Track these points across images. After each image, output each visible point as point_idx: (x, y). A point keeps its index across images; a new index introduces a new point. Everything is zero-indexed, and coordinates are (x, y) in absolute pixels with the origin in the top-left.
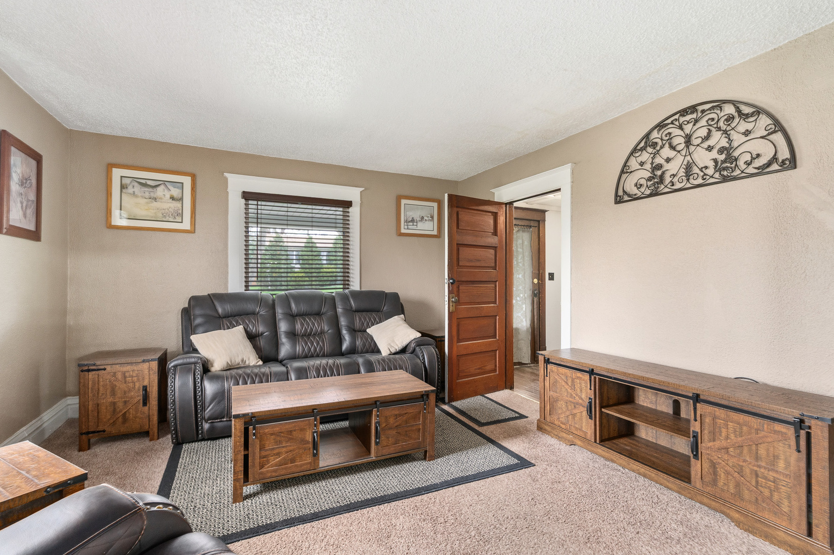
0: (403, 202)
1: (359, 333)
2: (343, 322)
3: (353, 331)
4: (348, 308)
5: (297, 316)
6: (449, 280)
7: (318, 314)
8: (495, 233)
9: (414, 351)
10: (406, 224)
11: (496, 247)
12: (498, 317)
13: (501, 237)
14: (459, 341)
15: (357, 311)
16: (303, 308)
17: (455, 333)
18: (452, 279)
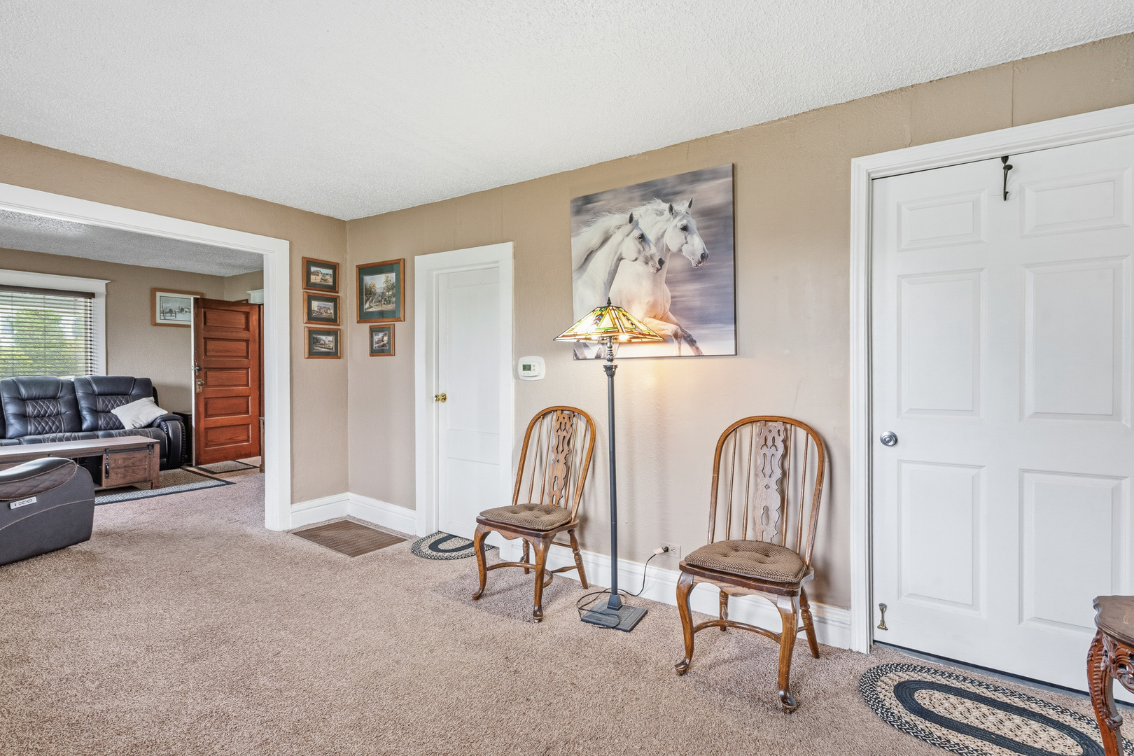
0: (159, 294)
1: (102, 414)
2: (83, 404)
3: (95, 412)
4: (91, 392)
5: (28, 399)
6: (195, 367)
7: (54, 398)
8: (247, 328)
9: (159, 426)
10: (162, 314)
11: (248, 340)
12: (250, 398)
13: (254, 332)
14: (206, 416)
15: (100, 394)
16: (35, 392)
17: (202, 410)
18: (198, 366)
